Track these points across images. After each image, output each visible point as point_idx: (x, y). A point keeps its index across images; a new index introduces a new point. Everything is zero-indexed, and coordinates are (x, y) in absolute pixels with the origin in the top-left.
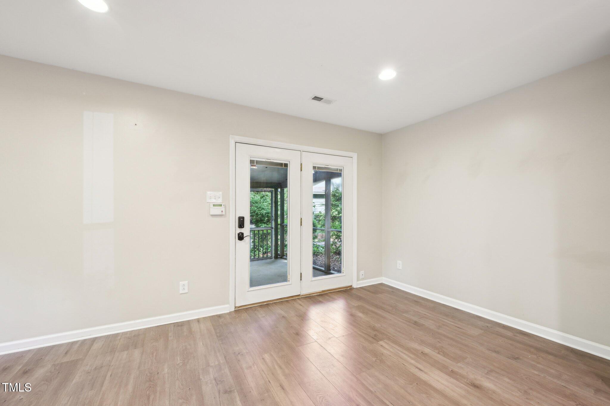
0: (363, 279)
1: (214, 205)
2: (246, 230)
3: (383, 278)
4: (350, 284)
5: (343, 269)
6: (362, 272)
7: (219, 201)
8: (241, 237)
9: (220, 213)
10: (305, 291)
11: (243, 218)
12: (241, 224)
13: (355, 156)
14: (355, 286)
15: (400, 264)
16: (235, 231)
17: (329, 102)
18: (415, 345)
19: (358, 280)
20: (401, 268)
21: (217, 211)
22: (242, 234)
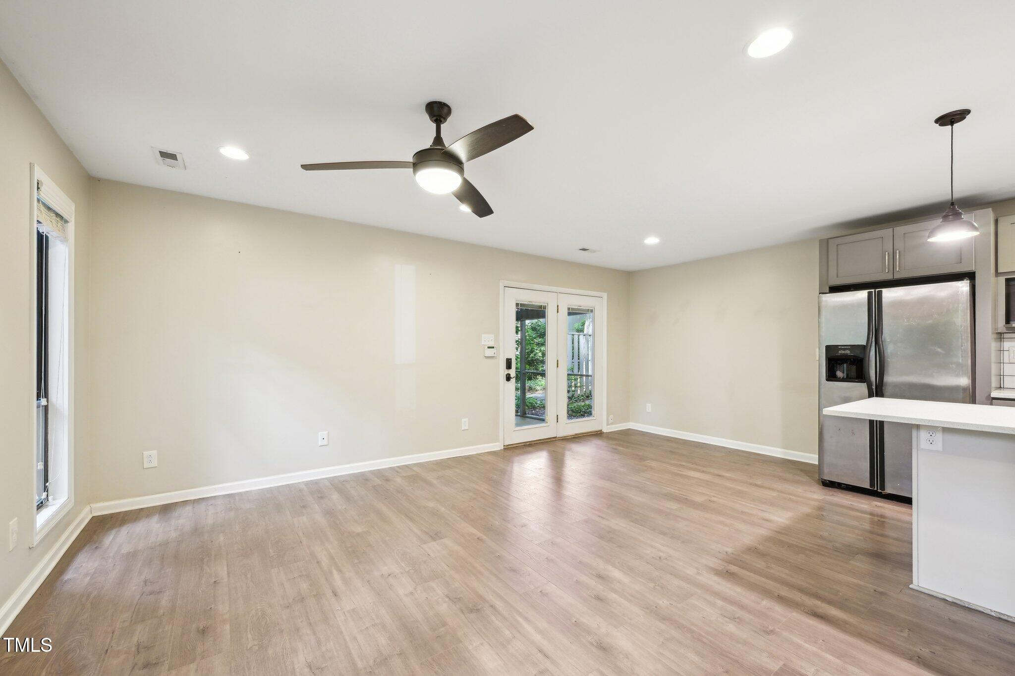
0: (612, 424)
1: (489, 348)
2: (513, 372)
3: (631, 423)
4: (600, 429)
5: (593, 413)
6: (611, 416)
7: (491, 344)
8: (508, 378)
9: (492, 355)
10: (561, 434)
11: (511, 359)
12: (509, 366)
13: (605, 295)
14: (605, 431)
15: (649, 407)
16: (503, 371)
17: (594, 252)
18: (673, 462)
19: (608, 424)
20: (650, 411)
21: (490, 352)
22: (509, 374)
